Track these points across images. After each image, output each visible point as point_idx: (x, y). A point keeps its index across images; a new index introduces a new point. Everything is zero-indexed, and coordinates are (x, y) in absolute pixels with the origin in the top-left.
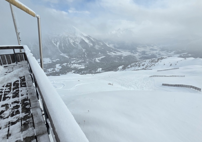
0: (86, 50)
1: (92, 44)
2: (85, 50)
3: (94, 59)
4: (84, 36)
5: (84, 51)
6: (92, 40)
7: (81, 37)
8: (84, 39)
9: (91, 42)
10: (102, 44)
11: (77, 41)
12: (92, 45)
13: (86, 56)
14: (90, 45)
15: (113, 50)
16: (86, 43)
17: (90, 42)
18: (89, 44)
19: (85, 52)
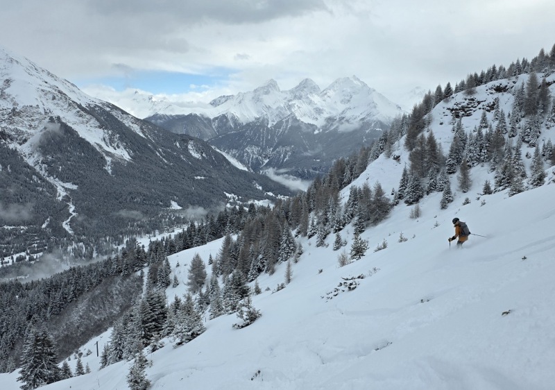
0: (75, 187)
1: (123, 154)
2: (69, 185)
3: (120, 242)
4: (72, 104)
5: (61, 193)
6: (128, 129)
7: (50, 105)
8: (70, 118)
9: (121, 139)
10: (196, 155)
11: (17, 131)
12: (127, 157)
13: (67, 228)
14: (108, 159)
15: (266, 188)
16: (83, 144)
17: (112, 141)
18: (108, 154)
19: (67, 199)
